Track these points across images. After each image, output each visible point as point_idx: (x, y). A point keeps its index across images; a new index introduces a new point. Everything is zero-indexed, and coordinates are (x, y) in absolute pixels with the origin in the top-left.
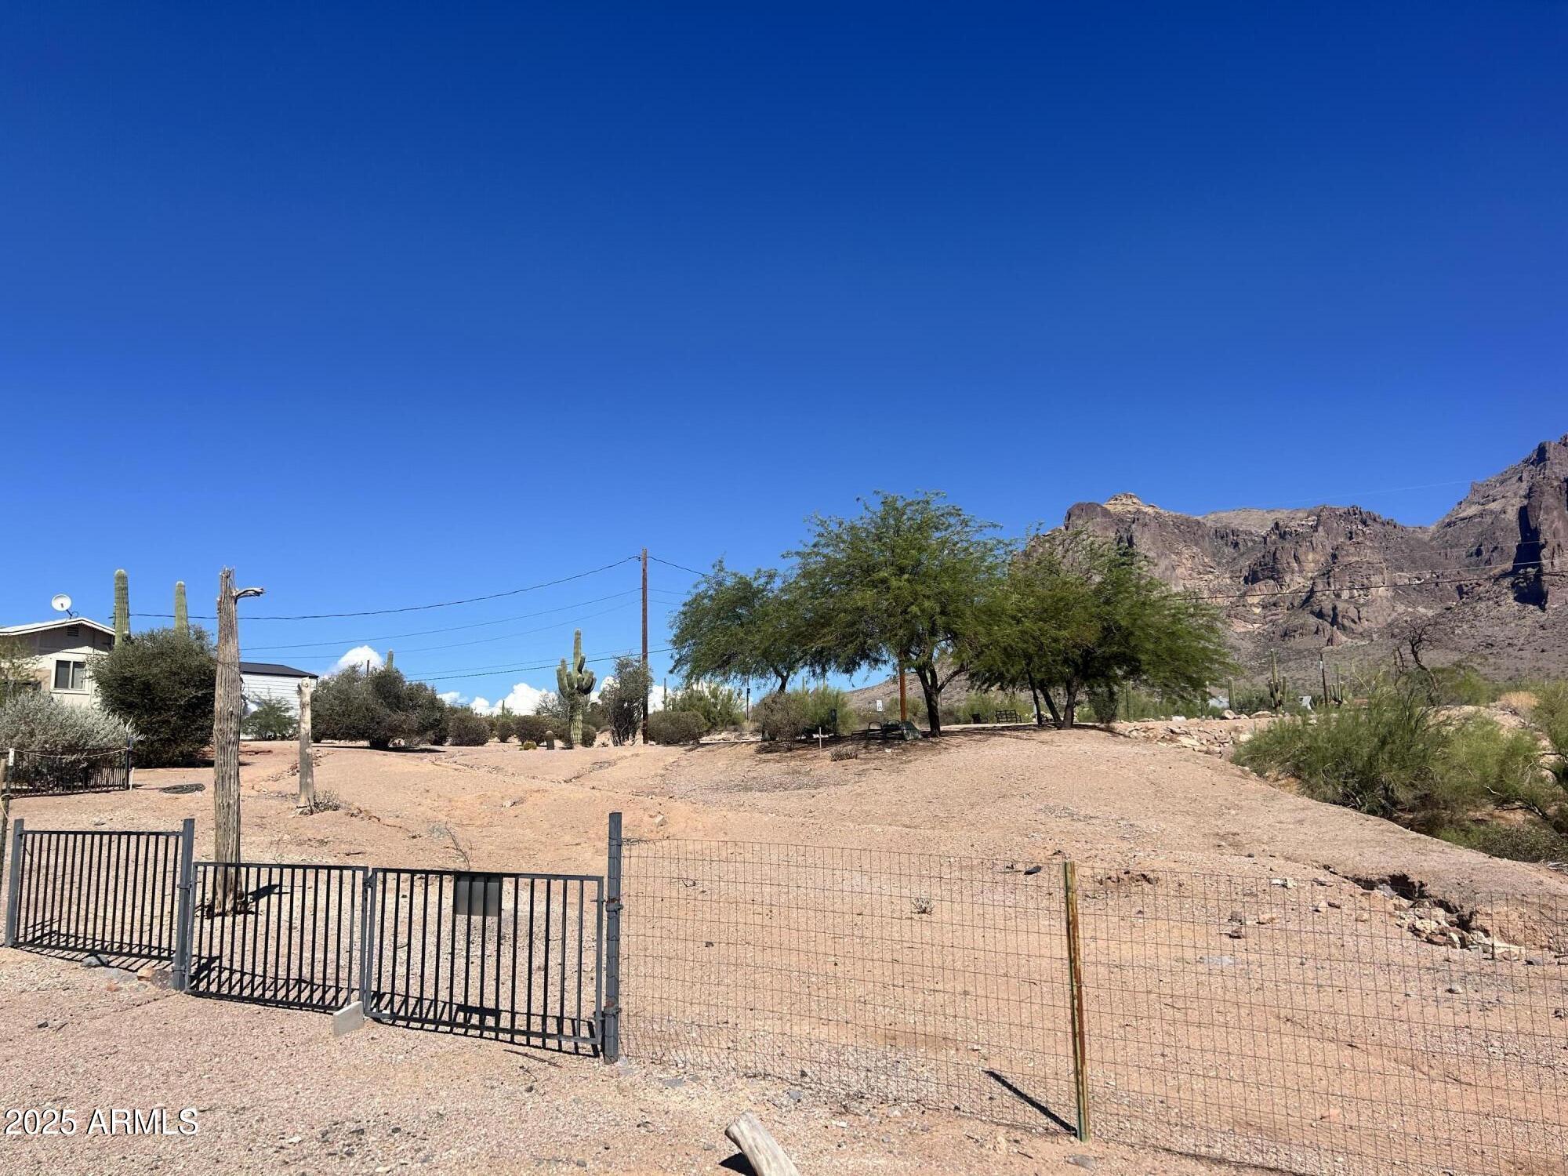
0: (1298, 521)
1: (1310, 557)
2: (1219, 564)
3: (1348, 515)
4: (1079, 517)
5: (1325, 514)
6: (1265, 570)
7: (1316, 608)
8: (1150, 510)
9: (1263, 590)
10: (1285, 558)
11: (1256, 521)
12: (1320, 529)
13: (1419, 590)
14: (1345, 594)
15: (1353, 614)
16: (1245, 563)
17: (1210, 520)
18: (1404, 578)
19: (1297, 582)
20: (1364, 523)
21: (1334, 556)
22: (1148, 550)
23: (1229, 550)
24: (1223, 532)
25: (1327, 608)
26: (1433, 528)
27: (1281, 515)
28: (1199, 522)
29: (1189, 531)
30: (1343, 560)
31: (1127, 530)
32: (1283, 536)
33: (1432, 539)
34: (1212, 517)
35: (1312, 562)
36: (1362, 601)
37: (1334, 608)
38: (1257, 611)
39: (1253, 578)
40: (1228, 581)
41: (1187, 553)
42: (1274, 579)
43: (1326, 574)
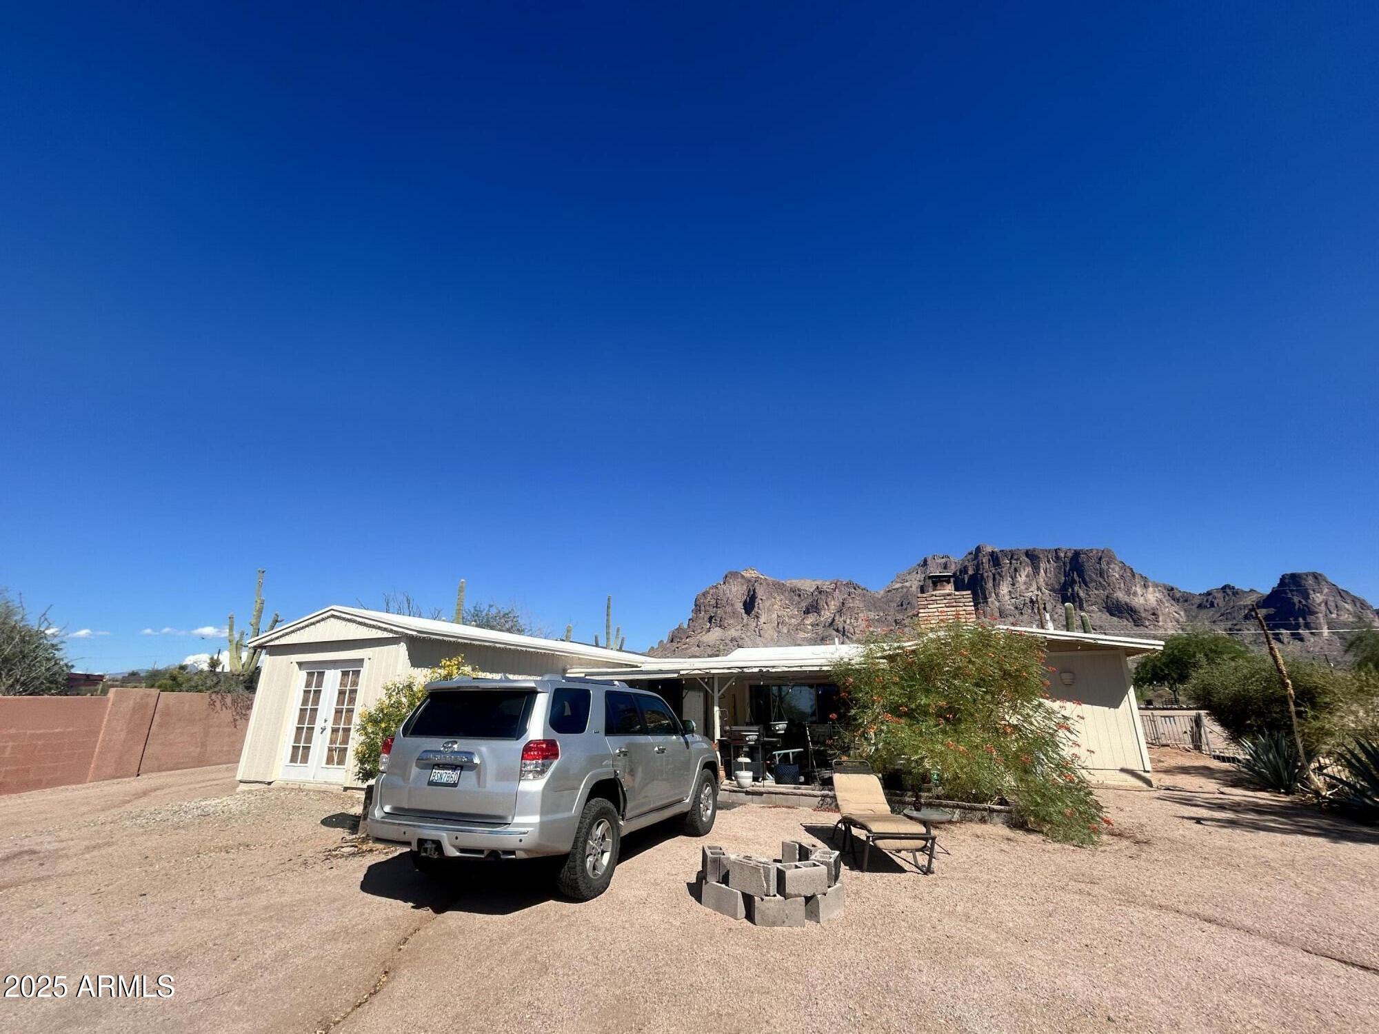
0: (827, 586)
1: (833, 603)
2: (792, 604)
3: (847, 585)
4: (731, 578)
5: (839, 583)
6: (813, 608)
7: (836, 628)
8: (761, 576)
9: (810, 619)
10: (822, 603)
11: (808, 585)
12: (837, 590)
13: (878, 621)
14: (848, 621)
15: (852, 631)
16: (804, 604)
17: (788, 583)
18: (872, 615)
19: (827, 615)
20: (855, 589)
21: (843, 603)
22: (763, 596)
23: (797, 598)
24: (794, 589)
25: (841, 628)
26: (882, 592)
27: (819, 583)
28: (783, 584)
29: (779, 587)
30: (847, 605)
31: (753, 586)
32: (820, 592)
33: (882, 598)
34: (789, 582)
35: (834, 605)
36: (855, 625)
37: (844, 628)
38: (810, 627)
39: (807, 612)
40: (797, 613)
41: (778, 598)
42: (816, 612)
43: (840, 612)
